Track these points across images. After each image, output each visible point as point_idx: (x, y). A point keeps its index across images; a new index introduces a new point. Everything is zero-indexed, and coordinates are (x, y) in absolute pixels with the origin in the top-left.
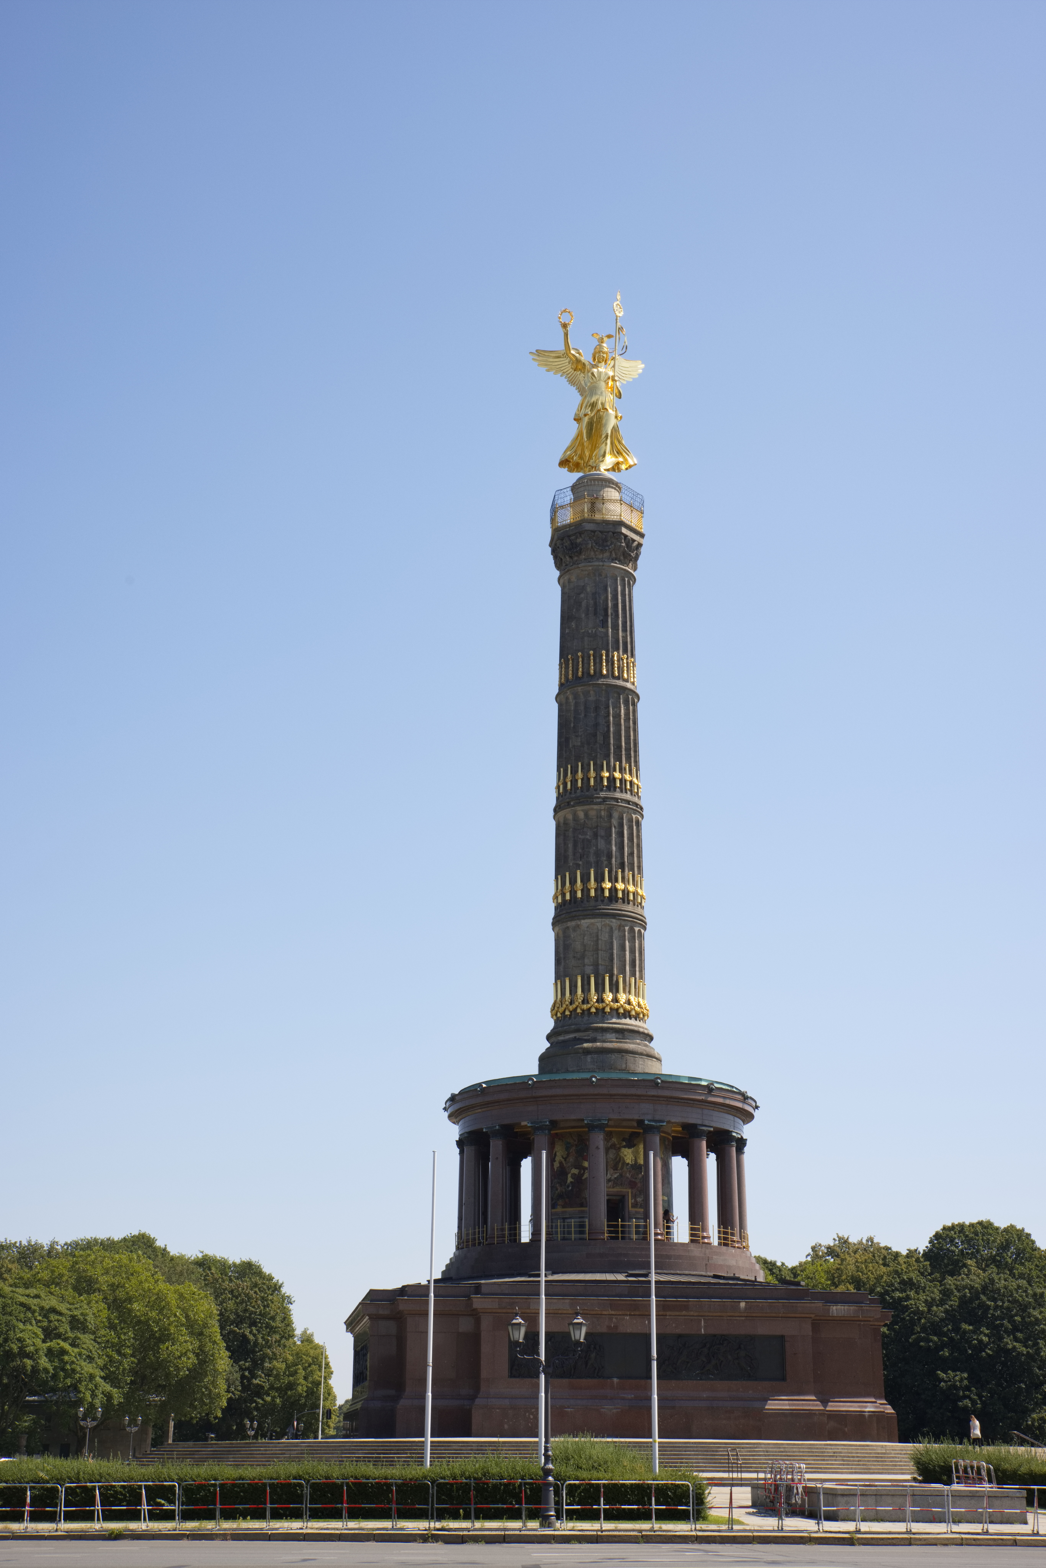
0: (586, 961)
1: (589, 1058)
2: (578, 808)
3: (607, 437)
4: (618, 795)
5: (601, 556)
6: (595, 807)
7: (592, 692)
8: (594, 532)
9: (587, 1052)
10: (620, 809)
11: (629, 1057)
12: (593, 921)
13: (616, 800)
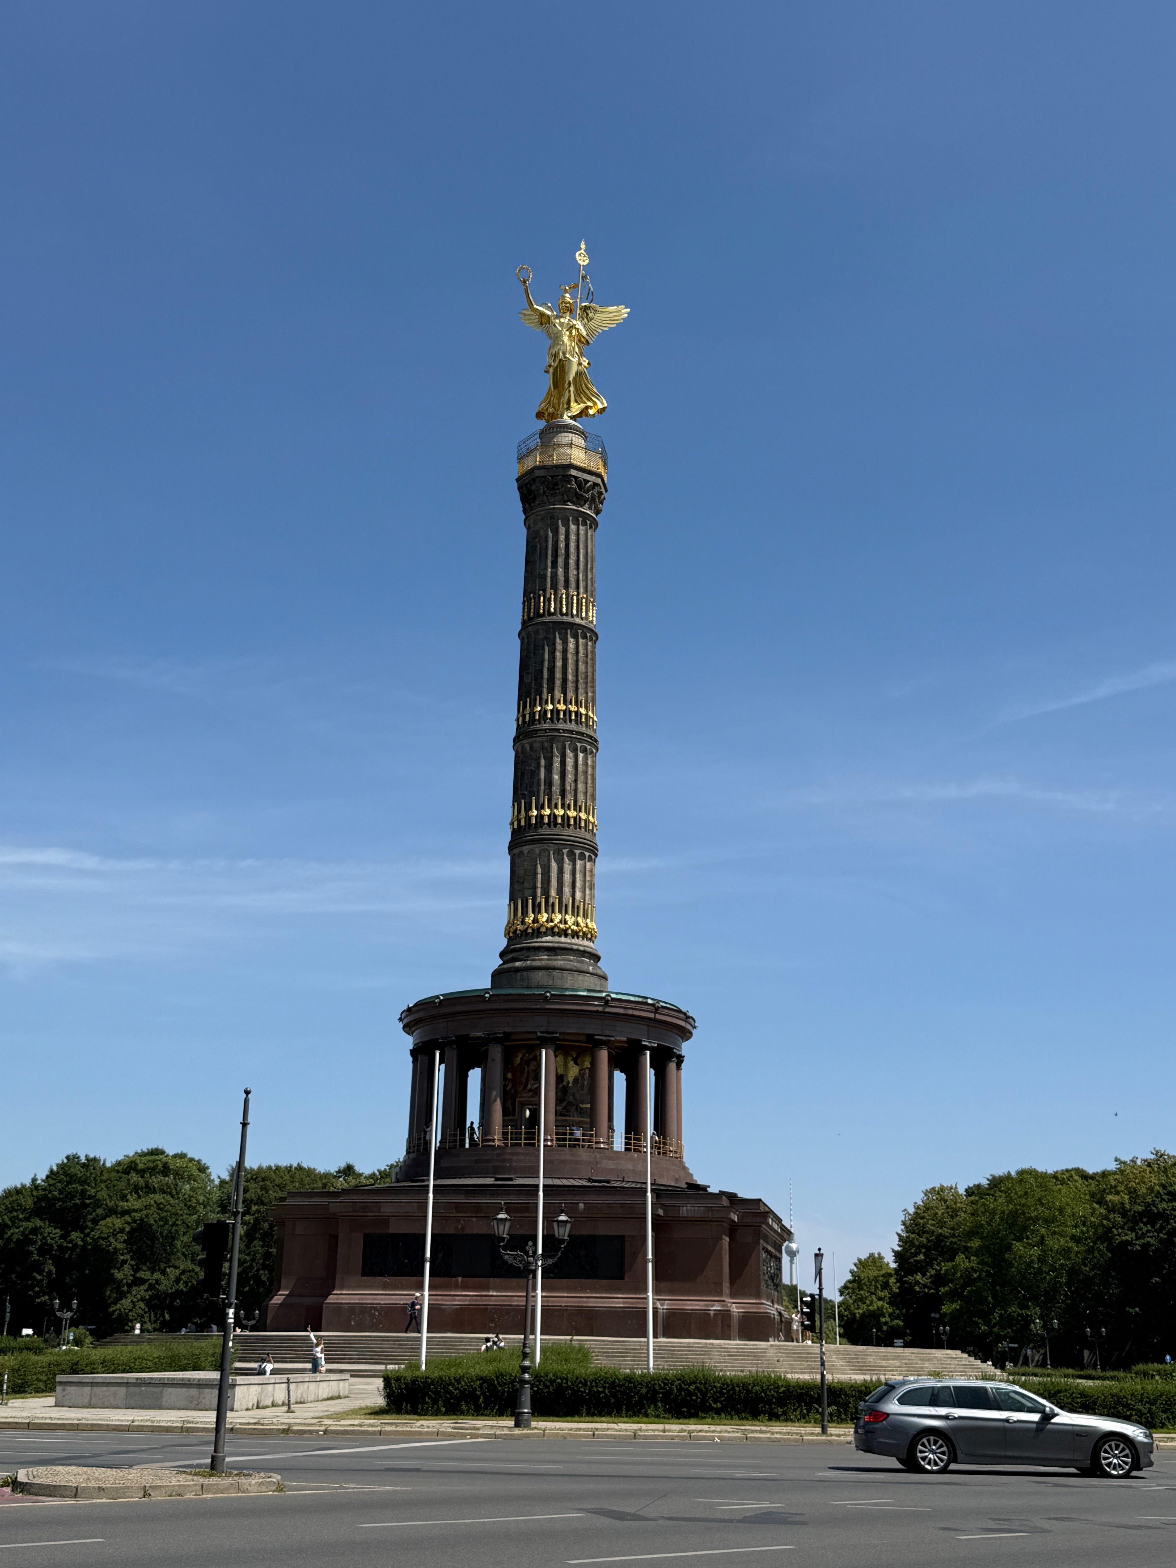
0: (526, 884)
1: (519, 974)
2: (525, 741)
3: (570, 383)
4: (561, 726)
5: (553, 500)
6: (538, 739)
7: (540, 631)
8: (545, 477)
9: (518, 970)
10: (562, 739)
11: (556, 973)
12: (532, 846)
13: (558, 730)
